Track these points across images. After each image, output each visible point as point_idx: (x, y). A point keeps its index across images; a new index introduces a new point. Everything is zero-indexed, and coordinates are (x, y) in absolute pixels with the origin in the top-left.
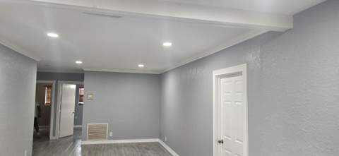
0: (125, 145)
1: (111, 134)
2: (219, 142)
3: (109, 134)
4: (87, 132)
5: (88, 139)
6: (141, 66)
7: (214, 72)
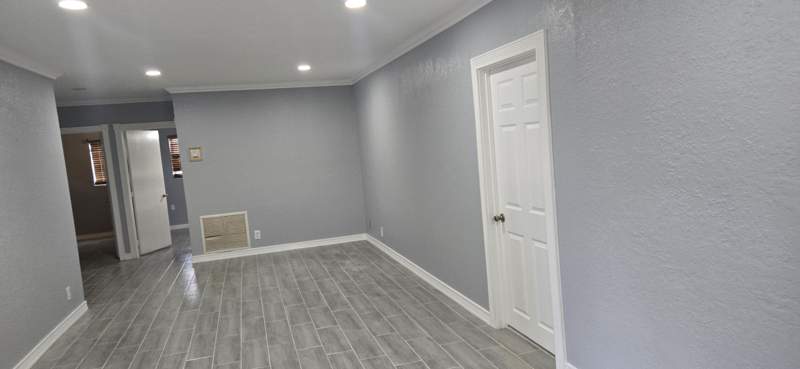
0: (293, 255)
1: (258, 234)
2: (496, 219)
3: (252, 235)
4: (203, 236)
5: (208, 249)
6: (304, 68)
7: (472, 61)
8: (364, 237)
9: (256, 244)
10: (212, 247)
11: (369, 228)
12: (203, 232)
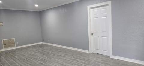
1: (18, 43)
2: (92, 34)
3: (16, 44)
4: (3, 44)
5: (4, 48)
6: (37, 6)
7: (88, 6)
8: (41, 43)
9: (17, 46)
10: (5, 47)
11: (43, 41)
12: (3, 43)
